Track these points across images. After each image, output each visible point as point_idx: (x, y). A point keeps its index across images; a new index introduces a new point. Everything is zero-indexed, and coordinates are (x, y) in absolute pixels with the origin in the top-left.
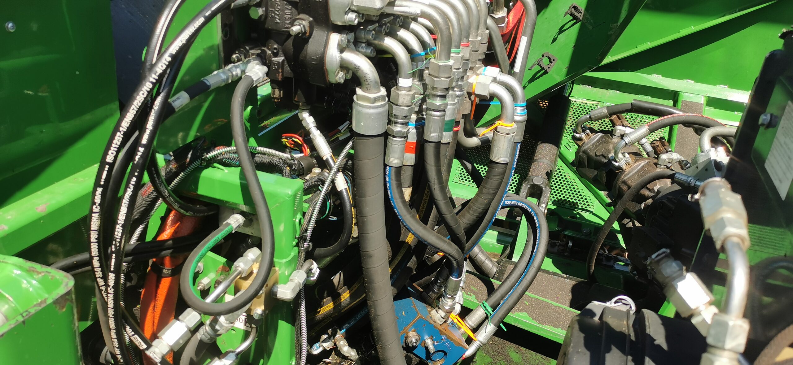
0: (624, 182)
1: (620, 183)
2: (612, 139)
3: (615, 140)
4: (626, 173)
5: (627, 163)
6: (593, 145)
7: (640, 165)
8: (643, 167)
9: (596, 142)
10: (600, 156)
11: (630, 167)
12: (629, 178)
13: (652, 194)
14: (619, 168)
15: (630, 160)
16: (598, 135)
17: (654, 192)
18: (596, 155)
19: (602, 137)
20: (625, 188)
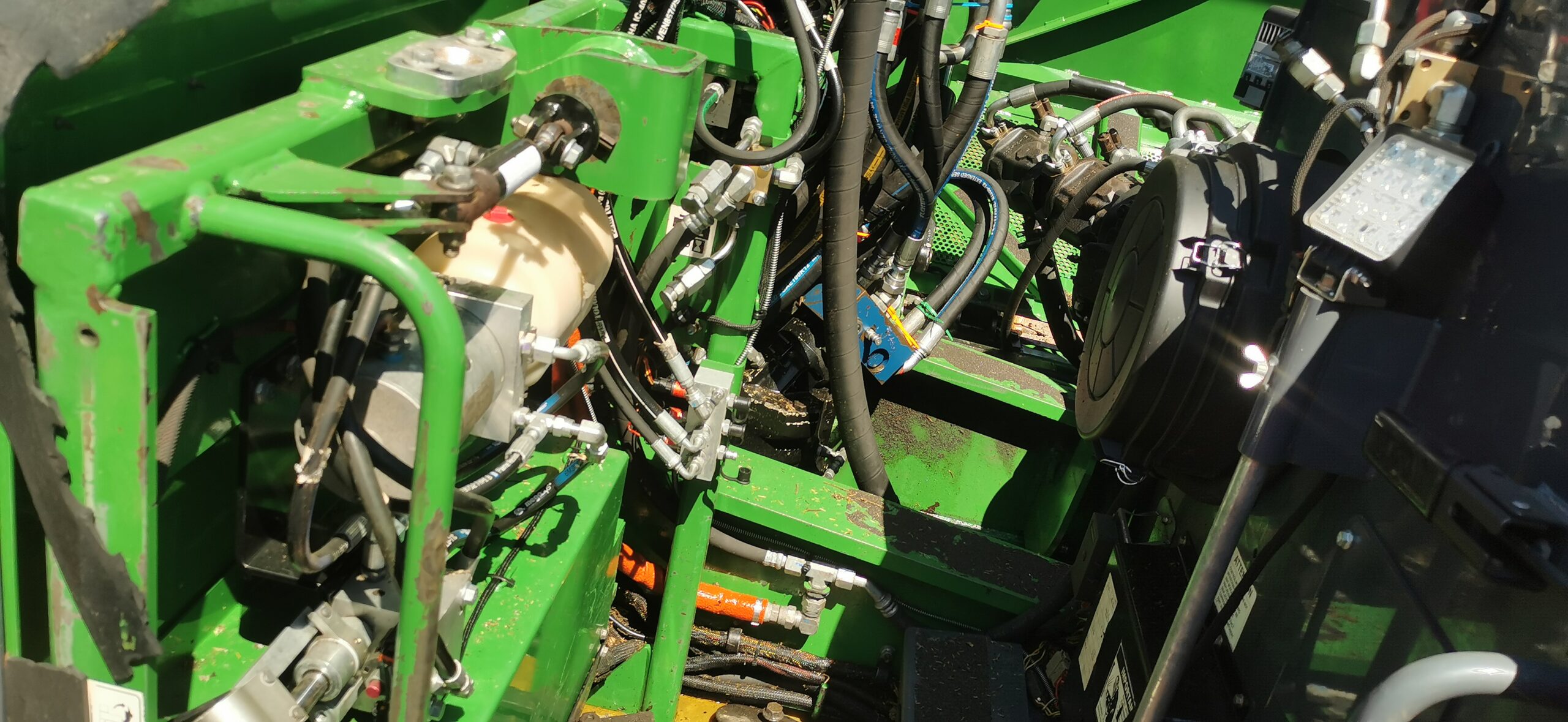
0: (1064, 192)
1: (1057, 194)
2: (1038, 137)
3: (1044, 137)
4: (1065, 178)
5: (1068, 163)
6: (1011, 144)
7: (1084, 166)
8: (1089, 169)
9: (1014, 140)
10: (1023, 158)
11: (1071, 170)
12: (1070, 185)
13: (1105, 204)
14: (1057, 171)
15: (1070, 159)
16: (1018, 131)
17: (1108, 201)
18: (1017, 158)
19: (1023, 134)
20: (1065, 200)
